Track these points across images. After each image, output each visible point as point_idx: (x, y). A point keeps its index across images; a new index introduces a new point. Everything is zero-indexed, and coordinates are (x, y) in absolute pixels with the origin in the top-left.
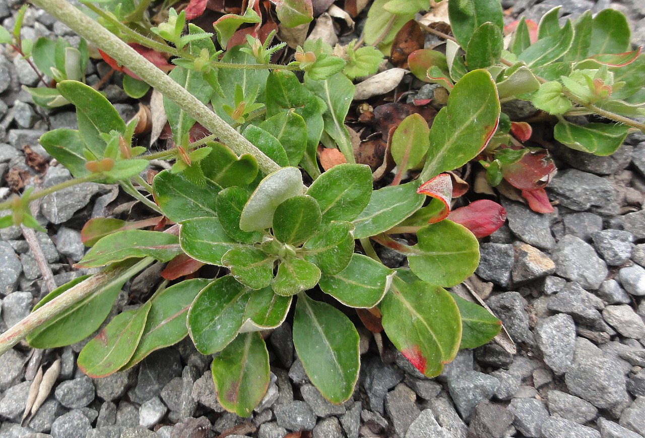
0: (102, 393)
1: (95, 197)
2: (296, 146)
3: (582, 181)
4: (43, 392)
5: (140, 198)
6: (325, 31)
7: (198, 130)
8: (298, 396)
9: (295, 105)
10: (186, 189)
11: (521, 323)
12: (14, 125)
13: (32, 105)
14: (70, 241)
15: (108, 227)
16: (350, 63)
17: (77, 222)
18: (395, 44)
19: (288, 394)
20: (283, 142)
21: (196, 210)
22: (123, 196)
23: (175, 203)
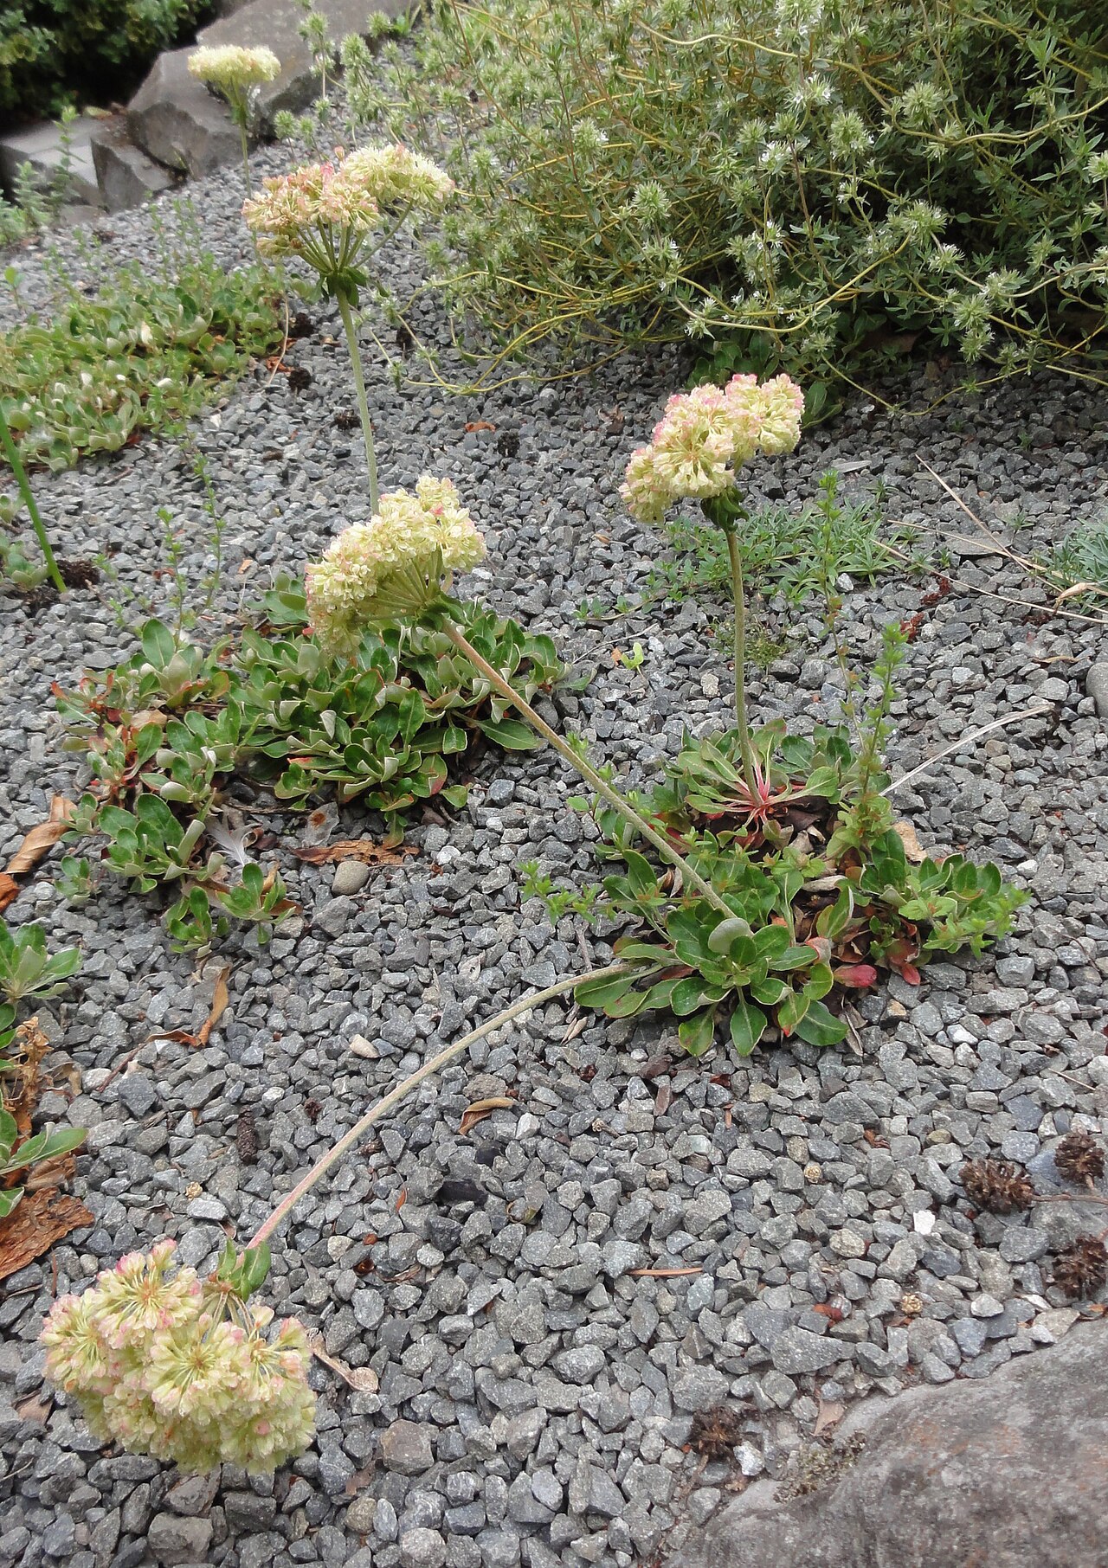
0: (611, 1040)
1: (627, 924)
2: (754, 910)
3: (946, 969)
4: (576, 1030)
5: (657, 928)
6: (801, 843)
7: (697, 892)
8: (728, 1058)
9: (758, 887)
10: (685, 923)
11: (872, 1043)
12: (575, 866)
13: (591, 855)
14: (605, 950)
15: (633, 942)
16: (805, 867)
17: (611, 939)
18: (842, 860)
19: (722, 1057)
20: (746, 907)
21: (688, 936)
22: (646, 926)
23: (677, 930)
